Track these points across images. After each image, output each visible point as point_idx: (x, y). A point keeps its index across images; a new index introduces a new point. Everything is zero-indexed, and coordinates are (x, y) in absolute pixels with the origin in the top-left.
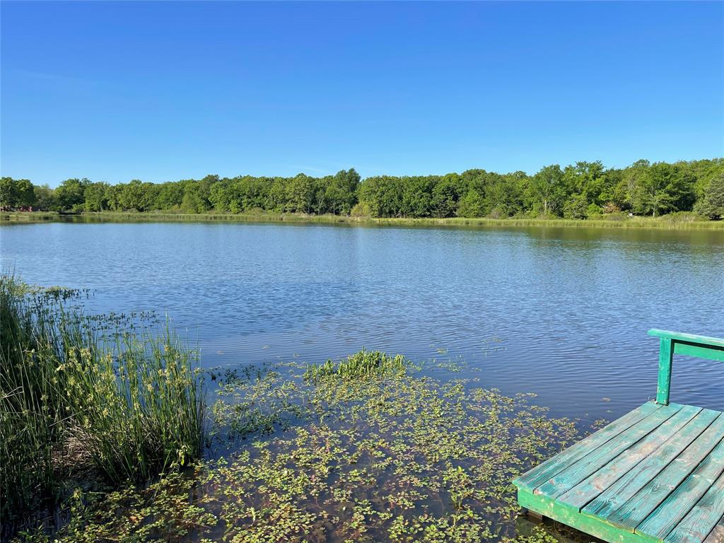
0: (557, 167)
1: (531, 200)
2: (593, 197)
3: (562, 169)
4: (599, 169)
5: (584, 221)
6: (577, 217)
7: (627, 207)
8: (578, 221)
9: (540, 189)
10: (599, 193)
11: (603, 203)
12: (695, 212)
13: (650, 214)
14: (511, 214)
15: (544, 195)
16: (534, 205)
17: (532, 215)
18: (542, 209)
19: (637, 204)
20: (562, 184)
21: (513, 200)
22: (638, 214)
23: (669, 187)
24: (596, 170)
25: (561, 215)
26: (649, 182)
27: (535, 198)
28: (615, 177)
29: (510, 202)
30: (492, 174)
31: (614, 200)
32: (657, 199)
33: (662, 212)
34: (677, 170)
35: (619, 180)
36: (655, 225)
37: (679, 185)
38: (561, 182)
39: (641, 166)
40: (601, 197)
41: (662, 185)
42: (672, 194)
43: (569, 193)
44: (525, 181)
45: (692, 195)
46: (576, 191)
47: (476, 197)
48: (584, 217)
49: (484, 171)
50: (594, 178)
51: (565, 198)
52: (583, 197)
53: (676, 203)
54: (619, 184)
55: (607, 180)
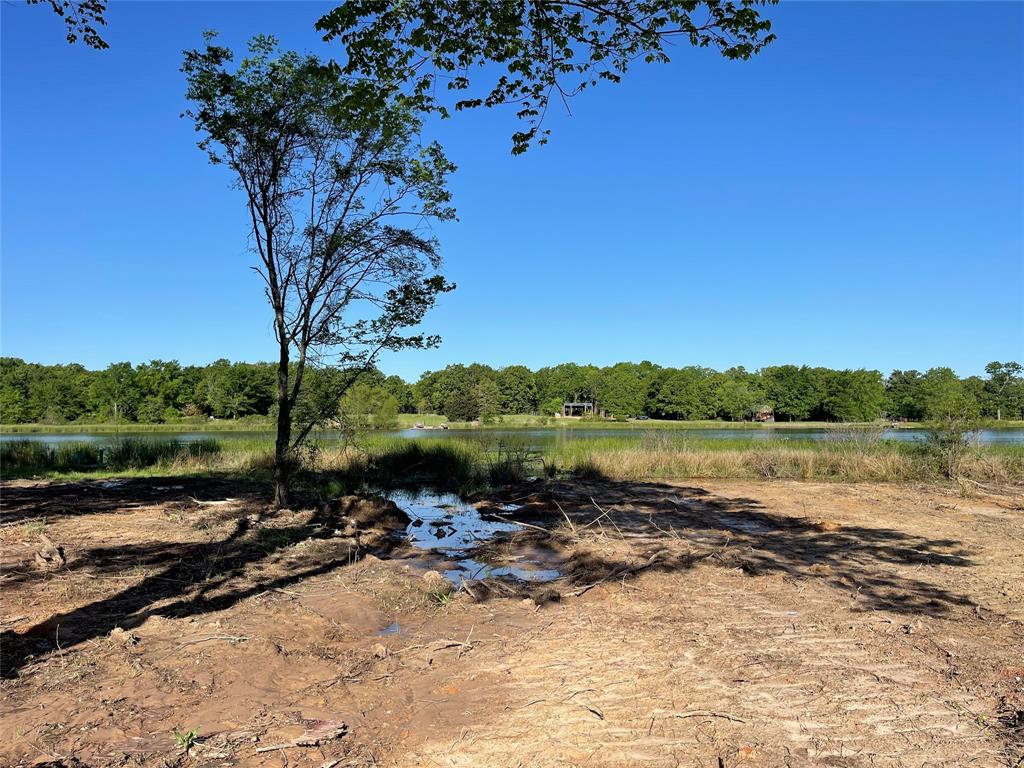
0: (128, 365)
1: (96, 401)
2: (170, 400)
3: (134, 367)
4: (176, 369)
5: (161, 425)
6: (154, 421)
7: (208, 411)
8: (155, 425)
9: (109, 389)
10: (176, 396)
11: (183, 405)
12: (270, 415)
13: (230, 417)
14: (71, 418)
15: (113, 396)
16: (101, 408)
17: (99, 419)
18: (111, 412)
19: (217, 406)
20: (134, 385)
21: (71, 401)
22: (220, 417)
23: (247, 389)
24: (173, 370)
25: (135, 419)
26: (228, 385)
27: (102, 400)
28: (194, 375)
29: (66, 403)
30: (38, 366)
31: (195, 402)
32: (236, 401)
33: (242, 414)
34: (253, 373)
35: (199, 379)
36: (231, 428)
37: (256, 388)
38: (133, 382)
39: (222, 365)
40: (180, 399)
41: (241, 388)
42: (250, 397)
43: (144, 395)
44: (82, 377)
45: (269, 397)
46: (151, 392)
47: (17, 398)
48: (161, 421)
50: (171, 379)
51: (139, 401)
52: (159, 399)
53: (254, 405)
54: (200, 384)
55: (185, 382)
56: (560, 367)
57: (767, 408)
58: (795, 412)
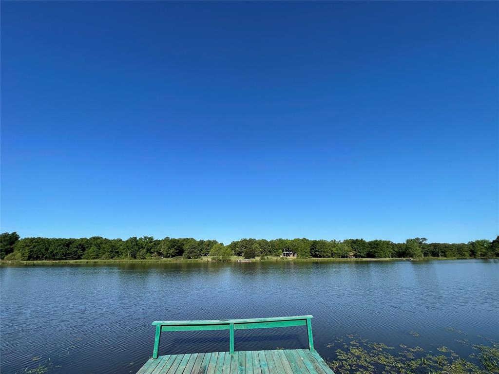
0: (136, 238)
1: (122, 251)
2: (149, 250)
3: (138, 239)
4: (152, 239)
5: (145, 260)
6: (142, 259)
7: (160, 254)
8: (142, 260)
9: (127, 246)
10: (151, 249)
11: (153, 253)
12: (183, 256)
13: (169, 257)
14: (112, 258)
15: (129, 249)
16: (124, 253)
17: (122, 258)
18: (127, 255)
19: (165, 253)
20: (137, 245)
21: (114, 251)
22: (165, 257)
24: (151, 239)
25: (135, 258)
26: (169, 245)
27: (125, 250)
28: (158, 243)
29: (113, 252)
30: (106, 239)
31: (157, 252)
32: (171, 251)
33: (173, 256)
34: (178, 241)
35: (159, 244)
36: (170, 261)
37: (179, 247)
38: (137, 244)
39: (167, 239)
40: (152, 250)
41: (173, 247)
42: (176, 249)
43: (139, 249)
44: (121, 243)
45: (183, 250)
46: (142, 247)
47: (95, 249)
48: (145, 258)
49: (102, 238)
50: (150, 243)
51: (138, 251)
52: (145, 250)
53: (178, 253)
54: (160, 245)
55: (155, 244)
56: (277, 240)
57: (352, 254)
58: (362, 255)
